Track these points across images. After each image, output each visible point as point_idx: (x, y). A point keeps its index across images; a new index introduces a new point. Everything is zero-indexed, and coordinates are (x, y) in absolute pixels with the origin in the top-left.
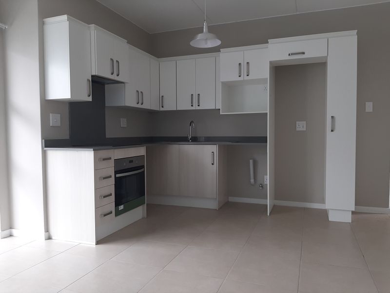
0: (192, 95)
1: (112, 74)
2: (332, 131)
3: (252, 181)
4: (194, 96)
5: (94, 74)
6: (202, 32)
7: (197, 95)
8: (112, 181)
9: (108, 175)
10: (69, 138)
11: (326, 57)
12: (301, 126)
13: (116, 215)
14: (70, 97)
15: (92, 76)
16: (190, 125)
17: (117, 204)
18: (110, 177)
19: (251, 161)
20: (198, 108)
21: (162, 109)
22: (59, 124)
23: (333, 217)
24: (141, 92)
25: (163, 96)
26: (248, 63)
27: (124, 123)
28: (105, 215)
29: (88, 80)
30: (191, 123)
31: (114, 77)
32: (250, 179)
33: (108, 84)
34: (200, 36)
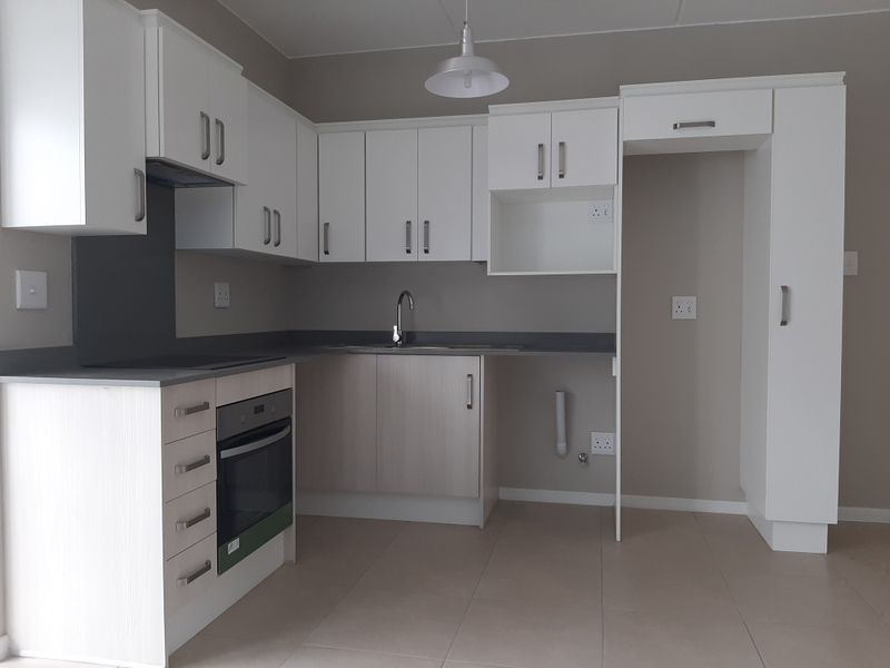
0: (409, 223)
1: (205, 157)
2: (784, 323)
3: (562, 446)
4: (414, 225)
5: (153, 154)
6: (457, 52)
7: (422, 225)
8: (210, 473)
9: (201, 457)
10: (71, 343)
11: (767, 137)
12: (684, 307)
13: (221, 571)
14: (84, 223)
15: (149, 161)
16: (400, 302)
17: (223, 538)
18: (206, 460)
19: (560, 396)
20: (424, 258)
21: (324, 259)
22: (41, 302)
23: (780, 542)
24: (275, 212)
25: (327, 225)
26: (562, 144)
27: (222, 294)
28: (191, 579)
29: (137, 172)
30: (402, 295)
31: (208, 167)
32: (556, 441)
33: (186, 185)
34: (453, 64)
